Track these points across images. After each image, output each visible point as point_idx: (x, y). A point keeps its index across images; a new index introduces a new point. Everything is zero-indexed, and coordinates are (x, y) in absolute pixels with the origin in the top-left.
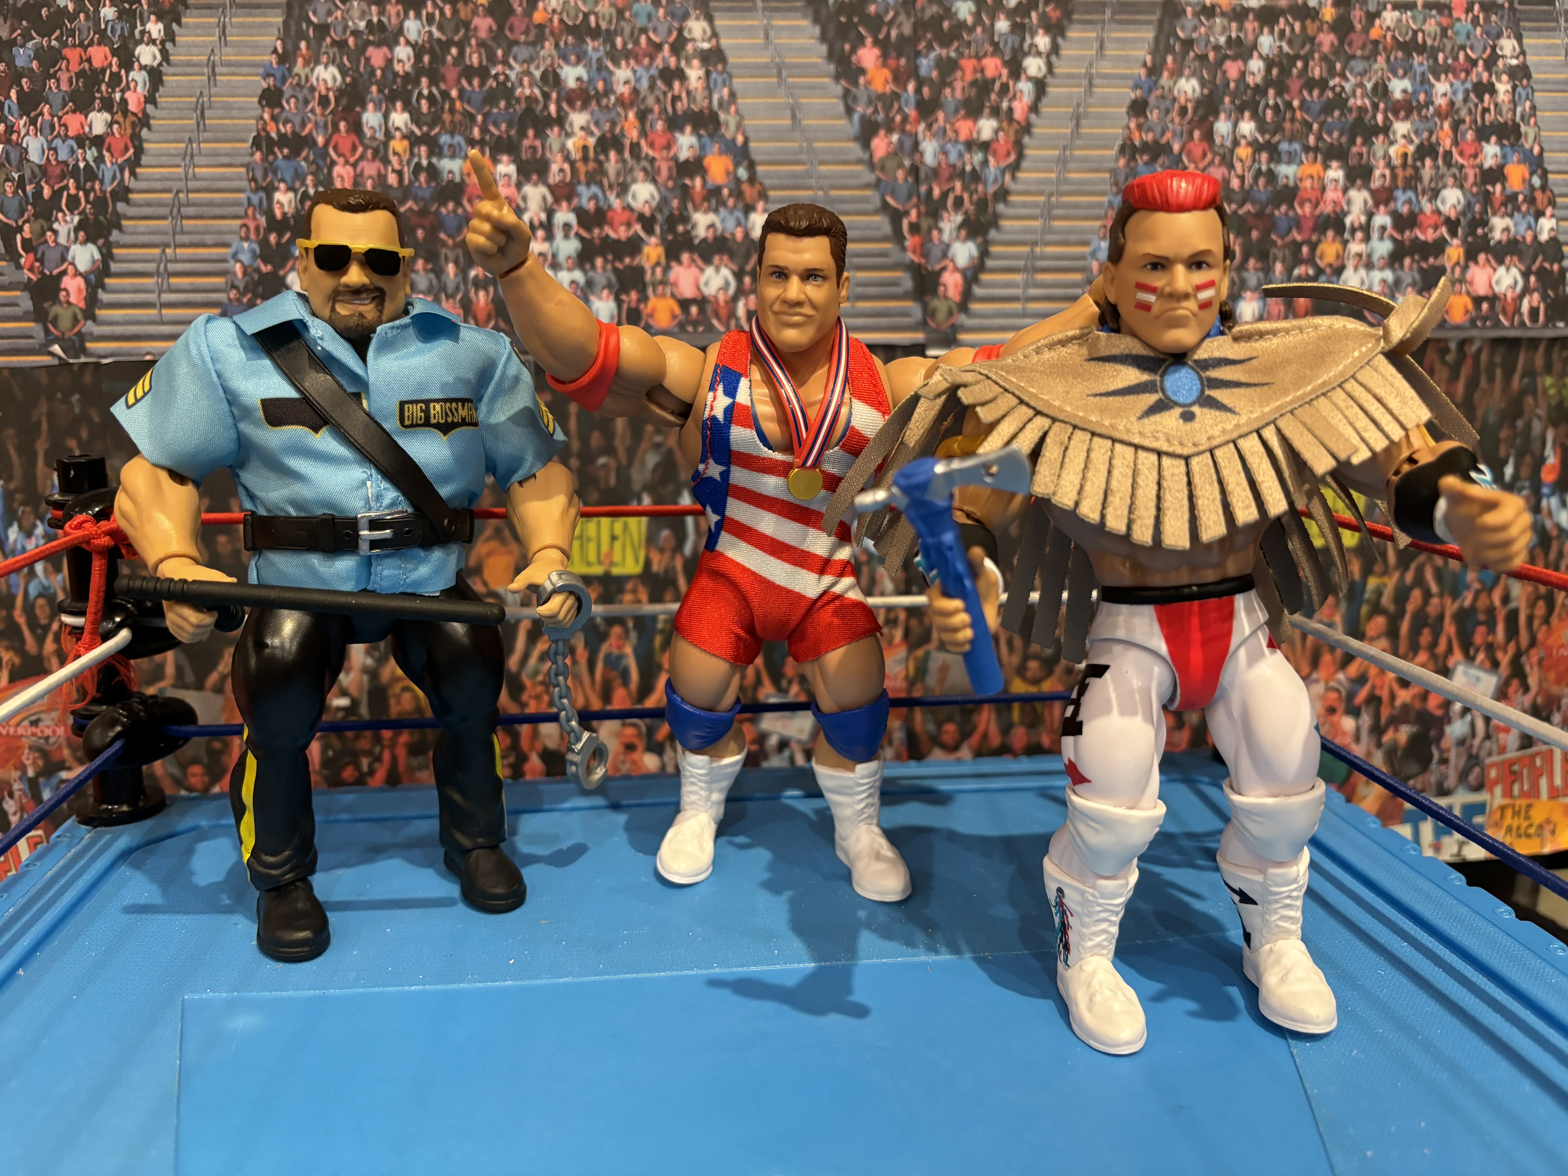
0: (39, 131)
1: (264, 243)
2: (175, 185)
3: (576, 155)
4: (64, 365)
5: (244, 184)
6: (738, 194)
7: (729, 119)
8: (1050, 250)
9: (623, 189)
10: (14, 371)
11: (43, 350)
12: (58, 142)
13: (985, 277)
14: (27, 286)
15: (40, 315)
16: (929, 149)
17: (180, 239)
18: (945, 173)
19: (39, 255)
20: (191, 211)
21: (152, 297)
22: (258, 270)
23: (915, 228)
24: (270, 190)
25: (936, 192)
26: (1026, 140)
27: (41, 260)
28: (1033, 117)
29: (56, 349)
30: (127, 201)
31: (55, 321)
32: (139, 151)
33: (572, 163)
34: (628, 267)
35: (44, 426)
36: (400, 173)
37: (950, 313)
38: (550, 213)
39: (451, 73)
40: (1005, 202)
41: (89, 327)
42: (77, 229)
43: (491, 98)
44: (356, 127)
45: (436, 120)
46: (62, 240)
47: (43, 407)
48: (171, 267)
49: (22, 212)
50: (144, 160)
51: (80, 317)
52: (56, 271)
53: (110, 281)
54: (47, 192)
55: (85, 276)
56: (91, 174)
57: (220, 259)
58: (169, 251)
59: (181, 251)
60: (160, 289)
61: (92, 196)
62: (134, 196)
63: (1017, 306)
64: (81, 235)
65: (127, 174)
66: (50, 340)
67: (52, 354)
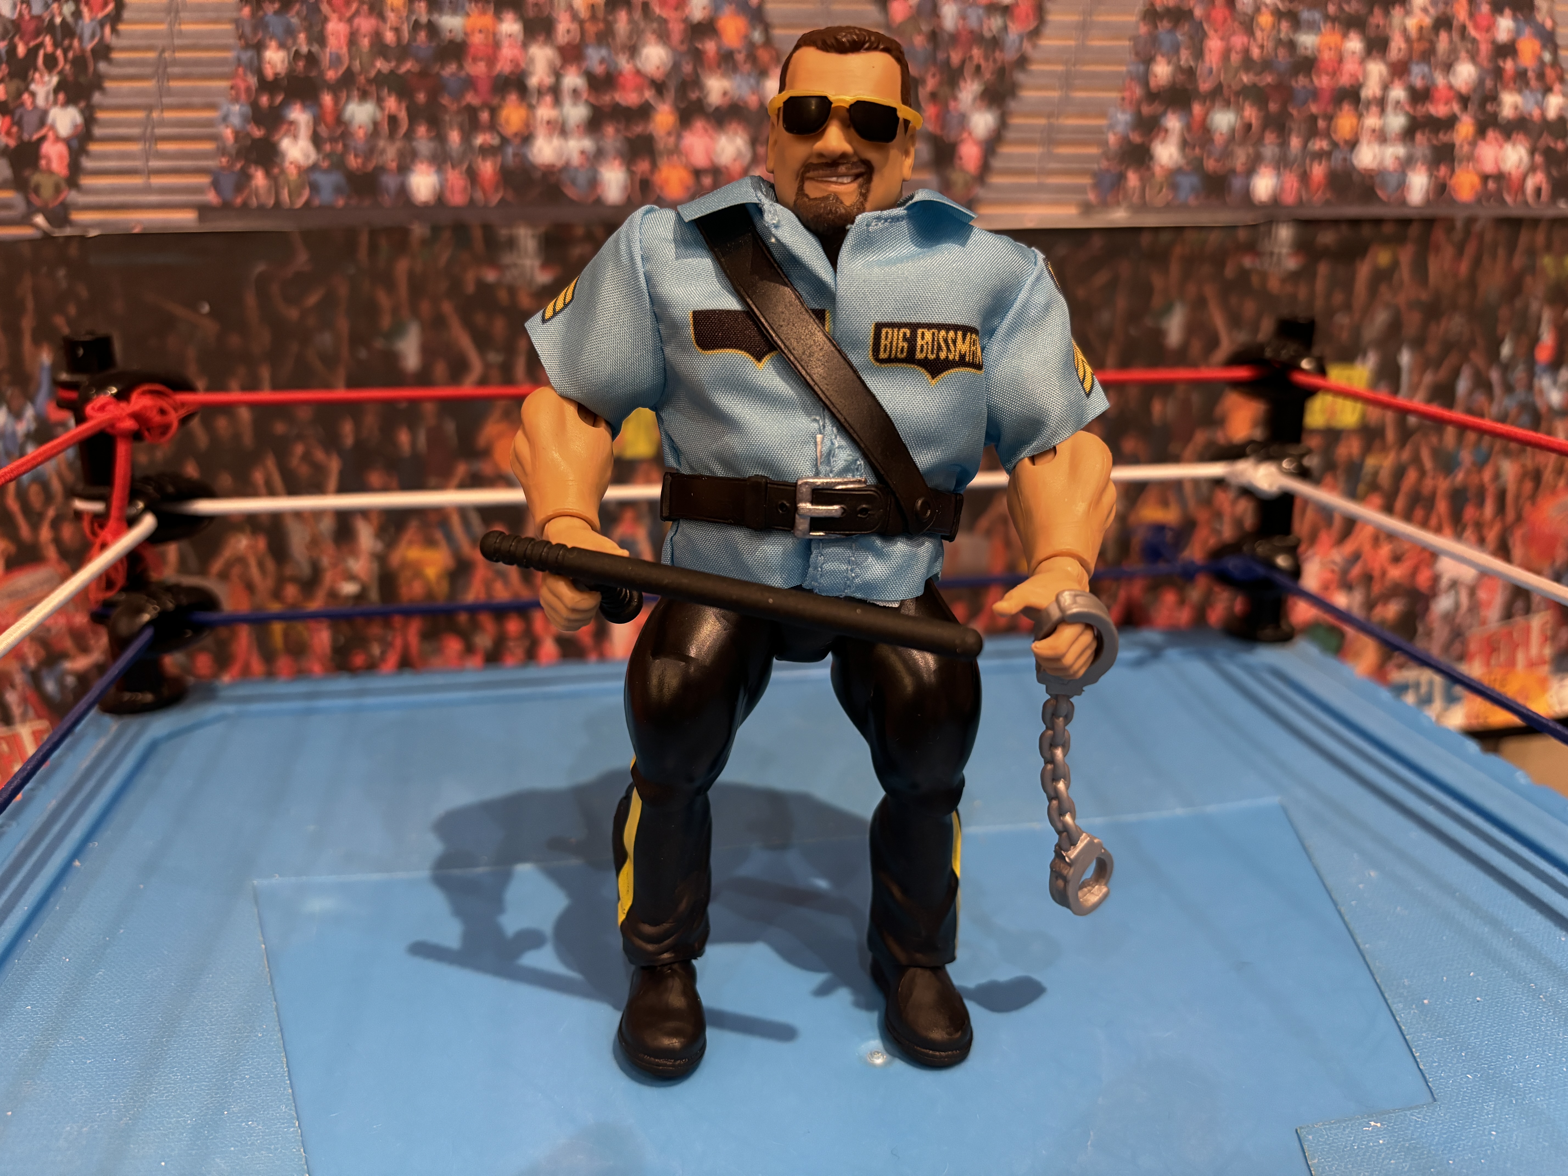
1: (255, 105)
2: (160, 43)
3: (584, 13)
5: (233, 41)
6: (752, 57)
8: (1069, 122)
9: (633, 50)
13: (1003, 149)
14: (5, 153)
16: (949, 13)
17: (166, 100)
18: (964, 39)
19: (17, 119)
20: (178, 71)
21: (139, 164)
22: (250, 135)
23: (934, 96)
24: (260, 48)
25: (955, 59)
26: (1047, 5)
27: (19, 124)
29: (40, 220)
30: (109, 60)
31: (37, 190)
34: (639, 136)
35: (30, 304)
36: (398, 31)
37: (968, 184)
38: (558, 75)
40: (1025, 70)
41: (73, 196)
42: (56, 91)
46: (41, 102)
47: (28, 282)
48: (159, 131)
50: (126, 15)
51: (63, 185)
52: (35, 137)
53: (94, 148)
54: (21, 50)
55: (67, 141)
56: (68, 31)
57: (209, 123)
58: (155, 115)
59: (169, 115)
60: (147, 155)
61: (70, 55)
62: (115, 55)
63: (1033, 180)
64: (61, 97)
65: (107, 30)
66: (32, 210)
67: (36, 226)
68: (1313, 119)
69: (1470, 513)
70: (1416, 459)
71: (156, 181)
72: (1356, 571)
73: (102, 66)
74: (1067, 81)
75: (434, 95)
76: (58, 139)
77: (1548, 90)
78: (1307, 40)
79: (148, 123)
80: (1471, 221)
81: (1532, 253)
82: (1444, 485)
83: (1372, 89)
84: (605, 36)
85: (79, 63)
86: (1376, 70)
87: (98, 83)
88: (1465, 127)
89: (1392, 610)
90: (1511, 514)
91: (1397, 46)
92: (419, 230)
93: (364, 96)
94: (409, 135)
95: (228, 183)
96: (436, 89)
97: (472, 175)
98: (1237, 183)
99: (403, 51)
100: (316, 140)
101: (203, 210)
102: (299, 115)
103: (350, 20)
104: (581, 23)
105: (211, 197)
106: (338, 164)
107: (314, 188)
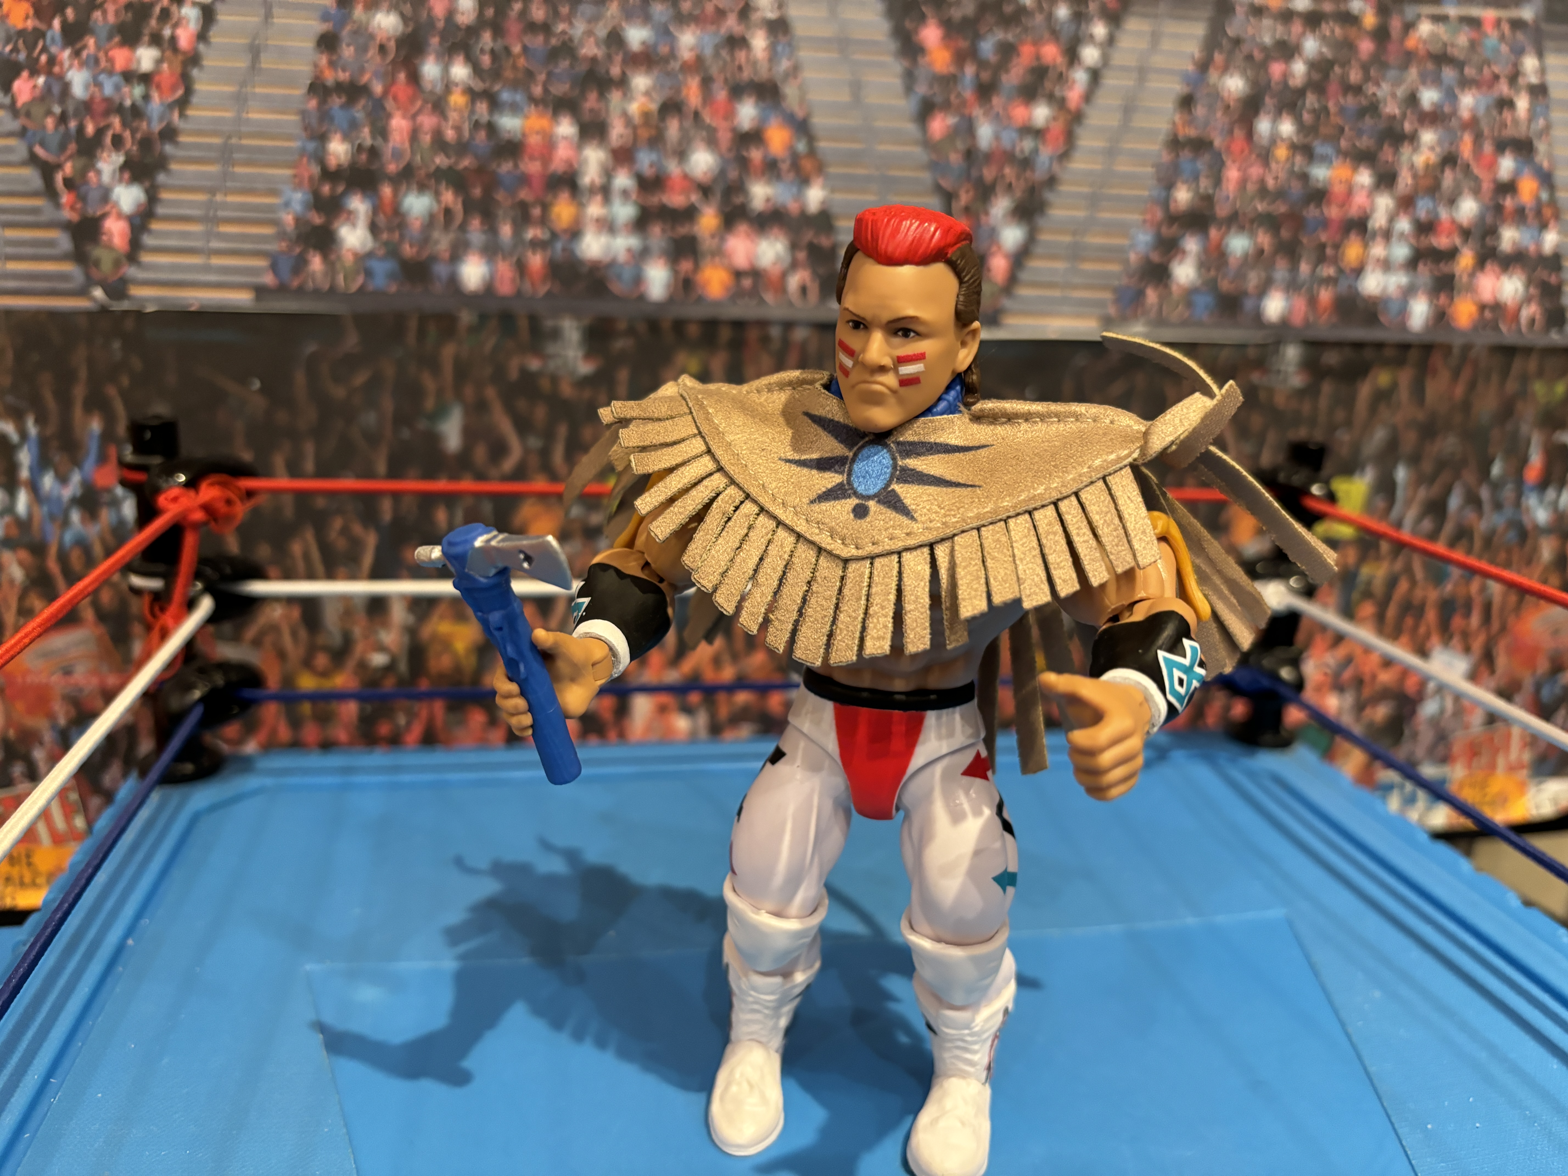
0: (84, 64)
1: (317, 193)
2: (227, 130)
3: (637, 120)
4: (104, 311)
5: (299, 132)
6: (795, 167)
9: (682, 156)
10: (53, 314)
11: (83, 292)
12: (103, 77)
13: (1030, 263)
14: (67, 226)
15: (80, 256)
16: (985, 133)
17: (230, 185)
18: (997, 158)
19: (81, 195)
20: (243, 157)
21: (199, 244)
22: (310, 221)
23: (964, 212)
24: (324, 139)
25: (987, 176)
26: (1077, 130)
27: (83, 200)
28: (1086, 107)
29: (98, 293)
31: (97, 263)
32: (189, 91)
34: (683, 236)
35: (83, 373)
36: (458, 129)
38: (609, 177)
39: (515, 28)
40: (1053, 190)
41: (131, 271)
42: (122, 169)
43: (554, 55)
44: (415, 79)
45: (497, 75)
46: (105, 180)
47: (82, 352)
48: (221, 213)
49: (63, 147)
50: (195, 100)
51: (124, 260)
52: (99, 213)
53: (155, 226)
54: (90, 129)
55: (130, 219)
56: (136, 112)
57: (271, 208)
58: (219, 198)
59: (231, 199)
60: (209, 235)
61: (138, 136)
62: (182, 139)
63: (1056, 293)
64: (127, 175)
65: (176, 115)
66: (90, 282)
67: (93, 299)
68: (1322, 247)
69: (1457, 622)
70: (1408, 570)
71: (216, 261)
72: (1347, 674)
73: (169, 149)
74: (1094, 201)
75: (488, 191)
76: (120, 216)
77: (1544, 226)
78: (1320, 173)
79: (210, 205)
80: (1467, 348)
81: (1525, 379)
82: (1433, 595)
83: (1379, 220)
84: (656, 141)
85: (146, 143)
86: (1384, 203)
87: (162, 164)
88: (1466, 259)
89: (1381, 712)
90: (1495, 625)
91: (1405, 181)
92: (466, 317)
93: (422, 188)
94: (463, 227)
95: (285, 267)
96: (492, 183)
97: (521, 267)
98: (1249, 304)
99: (462, 147)
100: (373, 228)
101: (260, 291)
102: (359, 205)
103: (414, 117)
104: (635, 128)
105: (268, 279)
106: (393, 251)
107: (369, 274)
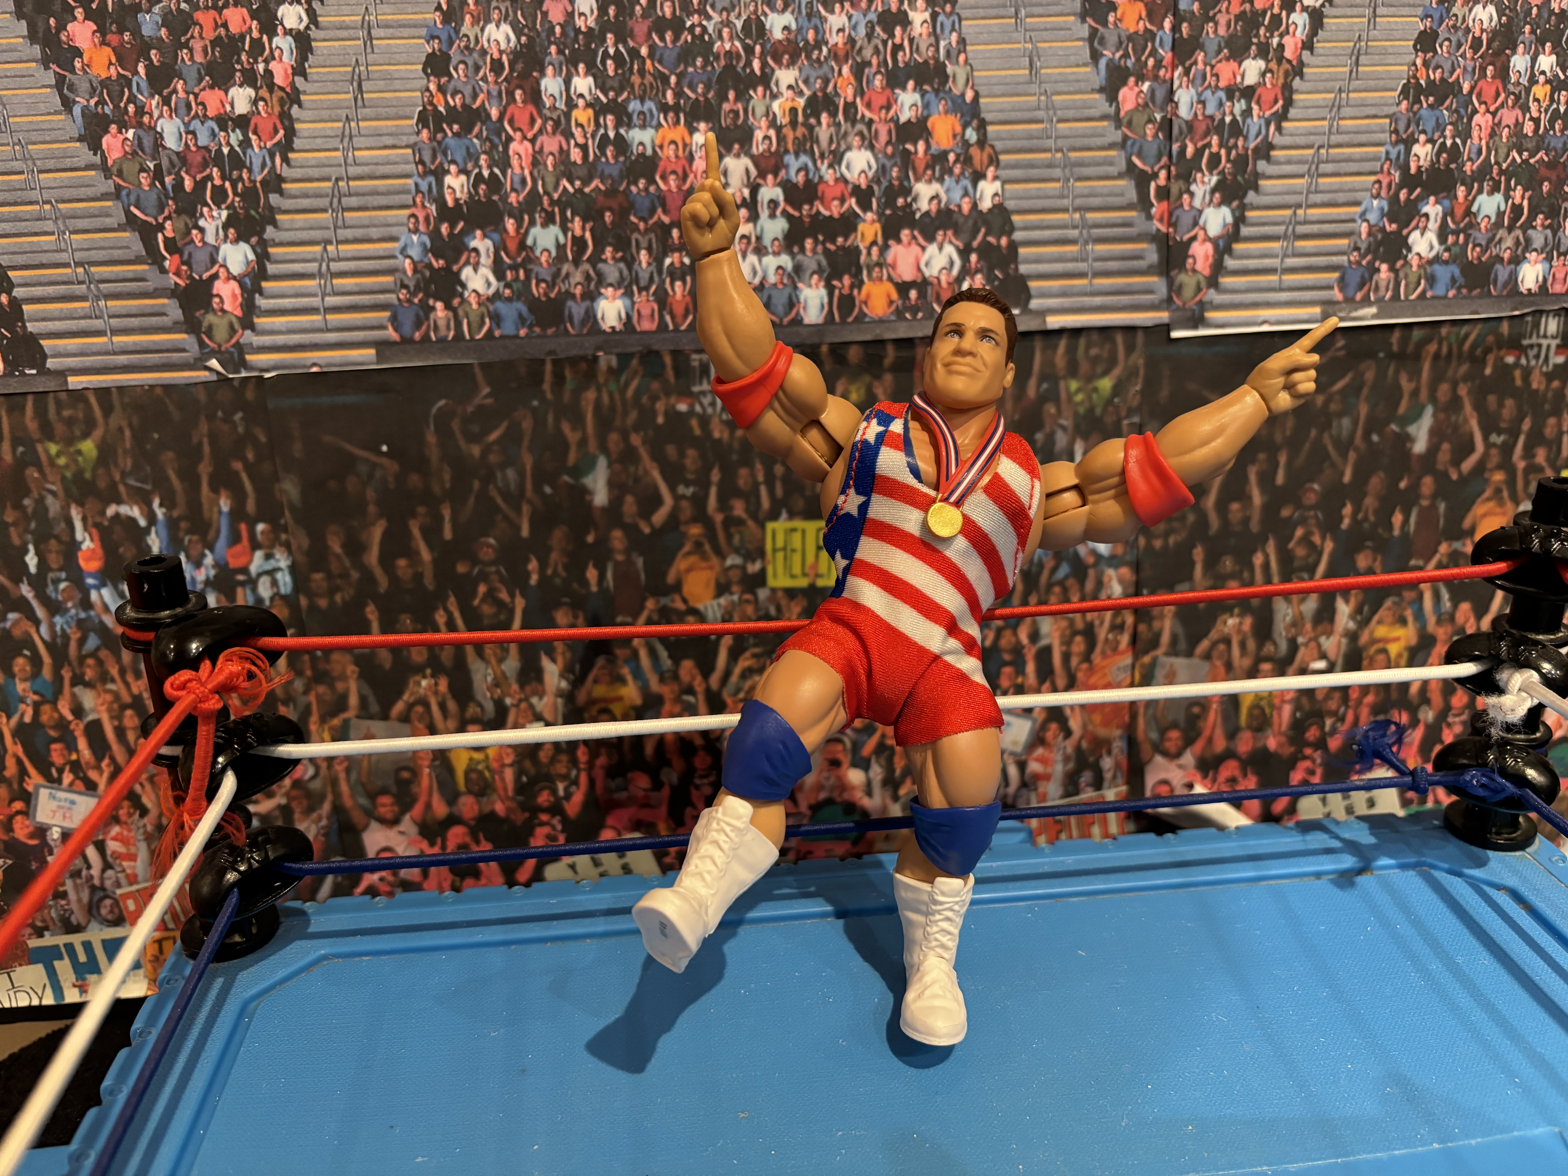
0: (174, 112)
1: (435, 234)
2: (334, 172)
3: (783, 119)
4: (223, 380)
5: (411, 168)
6: (966, 160)
7: (956, 70)
8: (1314, 213)
9: (837, 158)
10: (168, 388)
11: (199, 364)
12: (196, 125)
13: (1238, 247)
14: (174, 293)
15: (192, 325)
16: (1185, 97)
17: (342, 233)
18: (1201, 128)
19: (185, 257)
20: (353, 201)
21: (315, 302)
22: (429, 266)
23: (1164, 193)
24: (440, 174)
25: (1190, 150)
26: (1297, 83)
27: (188, 263)
28: (1306, 55)
29: (214, 363)
30: (281, 192)
31: (209, 332)
32: (291, 133)
33: (779, 129)
34: (842, 248)
35: (207, 449)
36: (584, 148)
37: (1199, 289)
38: (755, 189)
39: (640, 28)
40: (1268, 158)
41: (248, 337)
42: (226, 226)
43: (686, 55)
44: (535, 96)
45: (624, 84)
46: (210, 238)
47: (204, 427)
48: (335, 266)
49: (161, 207)
50: (297, 143)
51: (237, 326)
52: (207, 275)
53: (268, 286)
54: (188, 184)
56: (237, 161)
57: (389, 256)
58: (331, 249)
59: (345, 249)
60: (323, 292)
61: (240, 187)
62: (287, 187)
63: (1272, 278)
65: (278, 160)
66: (206, 353)
67: (210, 369)
71: (333, 319)
73: (274, 199)
74: (1316, 167)
75: (622, 214)
79: (323, 258)
84: (805, 142)
85: (250, 195)
87: (270, 216)
92: (606, 360)
93: (549, 220)
94: (597, 258)
96: (624, 207)
97: (662, 299)
98: (1503, 272)
99: (591, 170)
100: (498, 269)
101: (381, 346)
102: (481, 243)
103: (534, 140)
